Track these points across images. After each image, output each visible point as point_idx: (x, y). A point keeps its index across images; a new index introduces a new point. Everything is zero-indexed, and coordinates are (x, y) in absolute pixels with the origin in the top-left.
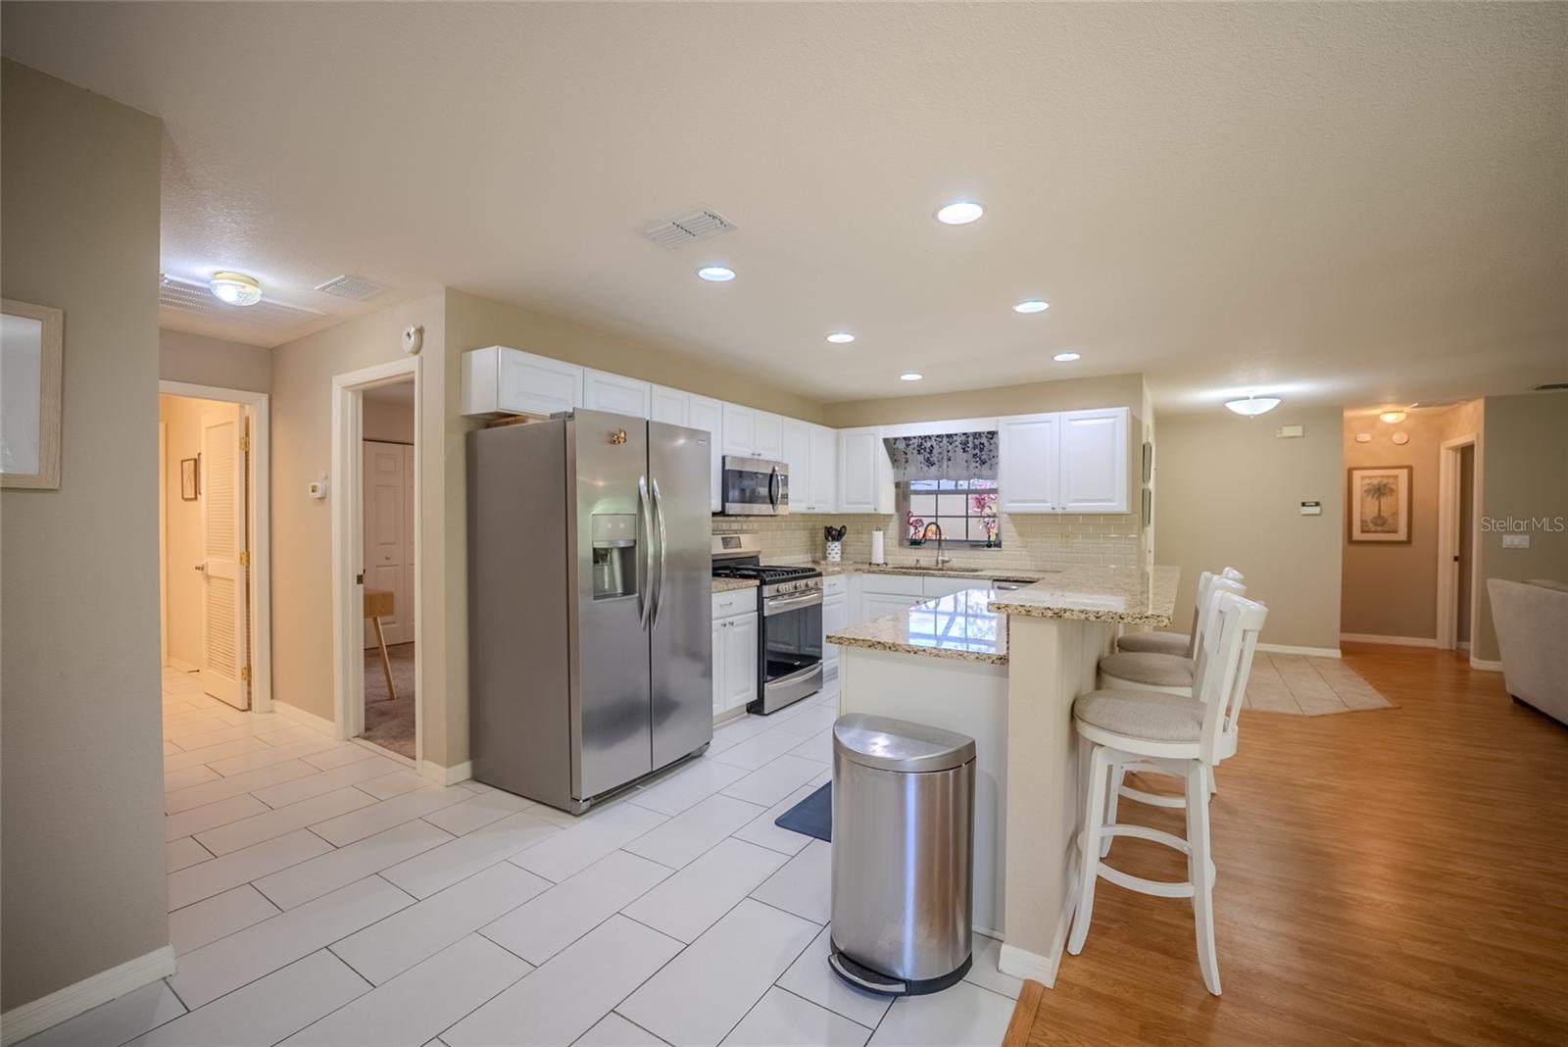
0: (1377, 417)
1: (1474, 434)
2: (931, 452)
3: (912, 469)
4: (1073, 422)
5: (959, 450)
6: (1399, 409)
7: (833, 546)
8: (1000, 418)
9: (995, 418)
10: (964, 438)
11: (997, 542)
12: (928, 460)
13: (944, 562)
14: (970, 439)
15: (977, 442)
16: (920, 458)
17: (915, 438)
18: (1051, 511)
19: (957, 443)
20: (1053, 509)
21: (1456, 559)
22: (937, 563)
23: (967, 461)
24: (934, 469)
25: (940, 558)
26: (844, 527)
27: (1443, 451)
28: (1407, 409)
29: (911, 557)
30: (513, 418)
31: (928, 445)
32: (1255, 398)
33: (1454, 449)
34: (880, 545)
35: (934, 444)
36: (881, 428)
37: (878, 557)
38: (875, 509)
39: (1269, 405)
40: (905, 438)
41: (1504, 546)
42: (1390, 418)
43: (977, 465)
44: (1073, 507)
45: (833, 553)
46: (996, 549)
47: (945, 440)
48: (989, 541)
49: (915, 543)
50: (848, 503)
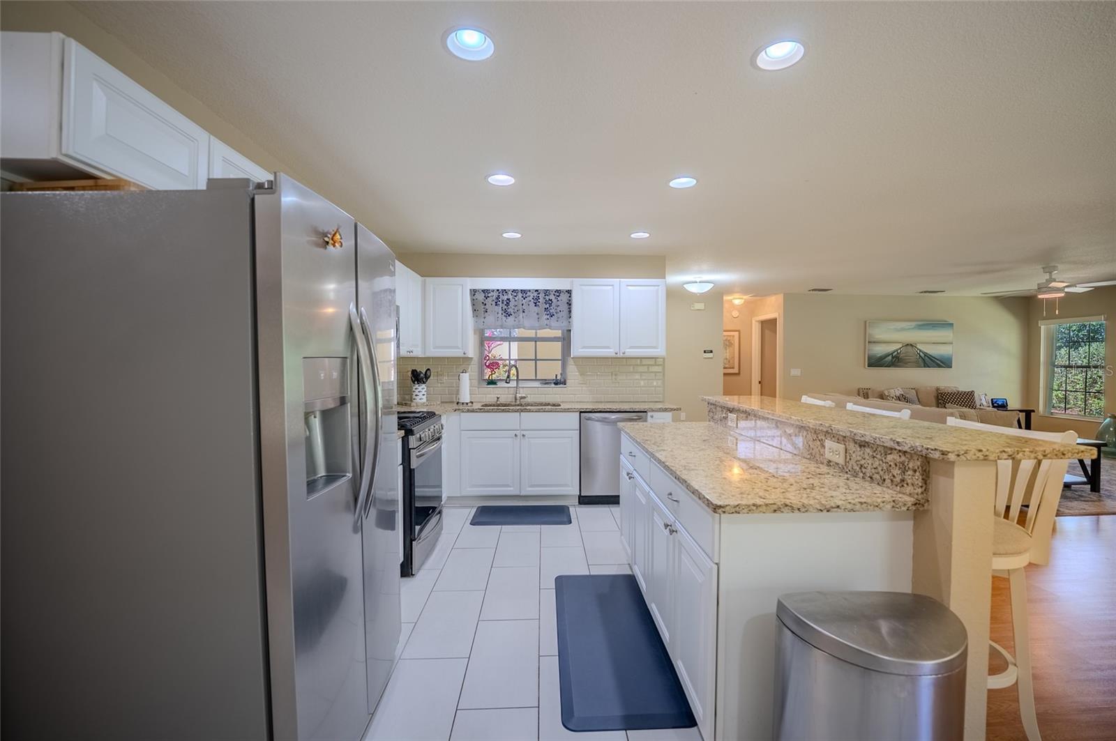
0: (731, 301)
1: (777, 314)
2: (508, 304)
3: (490, 319)
4: (629, 287)
5: (532, 304)
6: (741, 297)
7: (420, 388)
8: (574, 279)
9: (570, 279)
10: (536, 294)
11: (563, 380)
12: (505, 311)
13: (522, 398)
14: (542, 296)
15: (547, 298)
16: (499, 309)
17: (493, 291)
18: (614, 355)
19: (531, 298)
20: (616, 354)
21: (760, 382)
22: (516, 399)
23: (538, 314)
24: (511, 319)
25: (518, 395)
26: (428, 369)
27: (753, 322)
28: (745, 297)
29: (490, 394)
30: (90, 182)
31: (505, 298)
32: (700, 282)
33: (758, 321)
34: (467, 387)
35: (511, 297)
36: (468, 279)
37: (465, 396)
38: (464, 354)
39: (709, 287)
40: (483, 291)
41: (791, 375)
42: (737, 302)
43: (548, 317)
44: (630, 352)
45: (421, 396)
46: (561, 386)
47: (520, 295)
48: (557, 380)
49: (492, 382)
50: (436, 347)
